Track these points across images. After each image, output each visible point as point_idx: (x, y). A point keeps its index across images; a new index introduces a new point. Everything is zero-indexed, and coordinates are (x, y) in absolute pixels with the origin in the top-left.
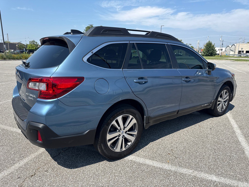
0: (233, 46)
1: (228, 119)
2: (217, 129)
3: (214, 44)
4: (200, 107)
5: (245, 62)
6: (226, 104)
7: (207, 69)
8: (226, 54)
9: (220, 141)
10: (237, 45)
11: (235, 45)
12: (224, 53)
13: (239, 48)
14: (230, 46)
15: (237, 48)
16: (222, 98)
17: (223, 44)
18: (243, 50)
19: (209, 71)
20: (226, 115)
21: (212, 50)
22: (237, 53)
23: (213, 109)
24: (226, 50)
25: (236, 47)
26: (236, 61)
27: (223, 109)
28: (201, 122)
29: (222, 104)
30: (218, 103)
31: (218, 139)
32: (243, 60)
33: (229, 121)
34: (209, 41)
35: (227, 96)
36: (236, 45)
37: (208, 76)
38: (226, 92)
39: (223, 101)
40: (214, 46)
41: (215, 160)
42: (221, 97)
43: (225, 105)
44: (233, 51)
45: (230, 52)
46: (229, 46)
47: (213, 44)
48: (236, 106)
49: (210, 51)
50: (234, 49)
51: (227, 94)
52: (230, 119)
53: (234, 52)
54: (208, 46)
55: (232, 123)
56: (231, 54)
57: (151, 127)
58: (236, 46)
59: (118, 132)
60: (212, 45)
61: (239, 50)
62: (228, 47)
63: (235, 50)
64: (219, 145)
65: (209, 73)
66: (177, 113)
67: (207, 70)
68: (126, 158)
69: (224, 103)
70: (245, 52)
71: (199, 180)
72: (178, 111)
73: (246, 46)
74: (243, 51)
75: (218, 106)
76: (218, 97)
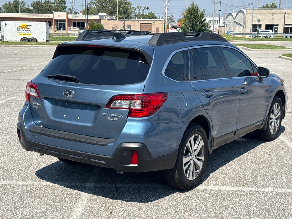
0: (240, 14)
1: (284, 143)
2: (276, 154)
3: (204, 11)
4: (253, 126)
5: (270, 51)
6: (278, 123)
7: (258, 75)
8: (228, 32)
9: (286, 165)
10: (248, 12)
11: (243, 13)
12: (223, 29)
13: (253, 19)
14: (234, 14)
15: (249, 18)
16: (274, 115)
17: (220, 11)
18: (260, 23)
19: (261, 79)
20: (279, 138)
21: (200, 23)
22: (249, 29)
23: (265, 129)
24: (226, 23)
25: (247, 17)
26: (253, 48)
27: (275, 130)
28: (253, 149)
29: (274, 123)
30: (271, 121)
31: (283, 163)
32: (266, 46)
33: (286, 145)
34: (194, 4)
35: (279, 112)
36: (244, 11)
37: (260, 84)
38: (278, 106)
39: (275, 118)
40: (202, 15)
41: (289, 179)
42: (273, 113)
43: (277, 125)
44: (241, 25)
45: (234, 27)
46: (232, 13)
47: (201, 10)
48: (287, 127)
49: (197, 25)
50: (242, 21)
51: (279, 108)
52: (287, 143)
53: (243, 27)
54: (191, 15)
55: (290, 146)
56: (238, 32)
57: (214, 151)
58: (245, 14)
59: (190, 156)
60: (199, 14)
61: (253, 24)
62: (230, 17)
63: (245, 22)
64: (287, 168)
65: (260, 80)
66: (234, 135)
67: (258, 77)
68: (197, 188)
69: (276, 121)
70: (264, 28)
71: (283, 194)
72: (236, 132)
73: (265, 15)
74: (261, 26)
75: (270, 125)
76: (270, 113)
